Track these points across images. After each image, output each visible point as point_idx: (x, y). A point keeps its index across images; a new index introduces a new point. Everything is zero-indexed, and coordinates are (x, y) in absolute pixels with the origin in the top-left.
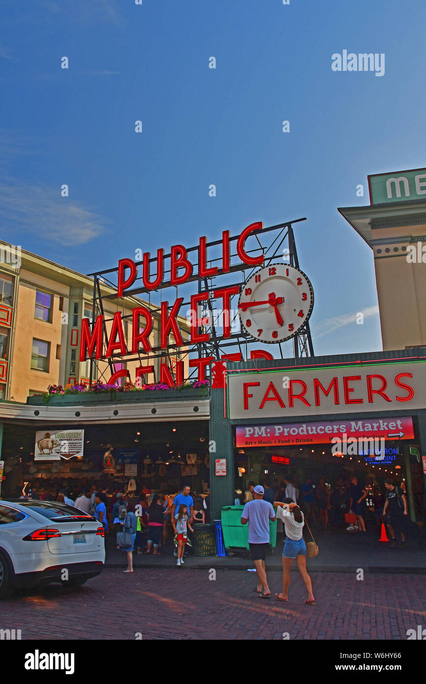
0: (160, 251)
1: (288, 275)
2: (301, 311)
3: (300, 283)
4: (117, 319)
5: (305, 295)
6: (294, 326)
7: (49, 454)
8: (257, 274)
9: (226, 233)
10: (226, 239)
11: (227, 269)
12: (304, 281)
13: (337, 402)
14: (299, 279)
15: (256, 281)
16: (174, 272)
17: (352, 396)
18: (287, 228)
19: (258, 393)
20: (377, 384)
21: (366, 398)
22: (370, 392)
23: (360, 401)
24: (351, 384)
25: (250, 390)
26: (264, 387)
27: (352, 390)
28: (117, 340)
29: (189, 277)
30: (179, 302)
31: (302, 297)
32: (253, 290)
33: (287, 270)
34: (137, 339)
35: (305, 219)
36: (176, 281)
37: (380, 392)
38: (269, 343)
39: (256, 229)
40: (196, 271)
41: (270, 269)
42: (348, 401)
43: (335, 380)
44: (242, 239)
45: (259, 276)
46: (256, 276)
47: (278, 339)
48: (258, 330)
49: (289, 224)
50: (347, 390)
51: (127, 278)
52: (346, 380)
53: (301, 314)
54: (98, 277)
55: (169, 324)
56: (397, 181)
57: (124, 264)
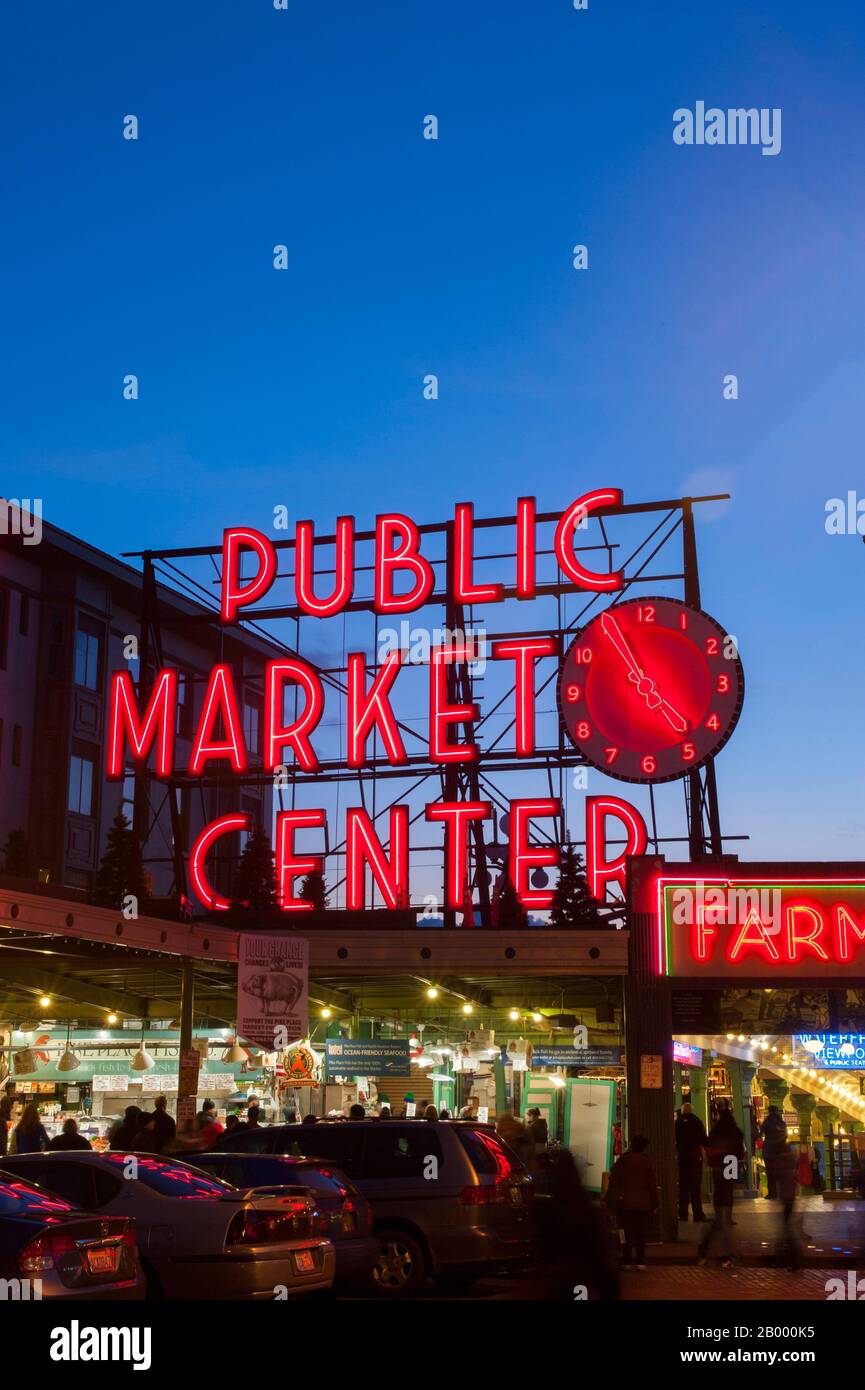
4: (222, 680)
10: (528, 517)
11: (527, 588)
18: (679, 512)
34: (280, 738)
35: (726, 496)
36: (390, 605)
38: (634, 781)
44: (568, 523)
49: (684, 504)
54: (155, 562)
55: (371, 710)
57: (239, 541)
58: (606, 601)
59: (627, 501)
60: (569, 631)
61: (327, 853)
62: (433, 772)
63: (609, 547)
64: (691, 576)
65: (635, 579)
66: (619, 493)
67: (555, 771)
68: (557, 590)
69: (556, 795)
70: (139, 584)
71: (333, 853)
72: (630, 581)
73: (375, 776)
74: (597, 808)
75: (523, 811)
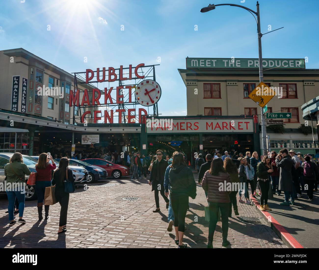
0: (104, 68)
1: (153, 84)
2: (157, 97)
3: (157, 87)
4: (86, 92)
5: (158, 91)
6: (154, 101)
7: (87, 142)
8: (142, 82)
9: (131, 66)
10: (131, 67)
11: (131, 78)
12: (158, 86)
13: (178, 129)
14: (157, 86)
15: (142, 85)
16: (110, 77)
17: (182, 128)
18: (153, 67)
20: (189, 125)
21: (186, 129)
22: (187, 127)
23: (184, 129)
24: (182, 125)
27: (182, 126)
29: (115, 79)
30: (112, 88)
31: (157, 92)
32: (140, 88)
33: (153, 82)
34: (94, 100)
35: (159, 65)
36: (110, 80)
37: (190, 127)
38: (146, 106)
39: (142, 66)
40: (118, 78)
41: (147, 81)
42: (181, 129)
43: (178, 123)
44: (136, 68)
45: (143, 83)
46: (142, 83)
47: (149, 105)
48: (142, 102)
49: (154, 66)
50: (181, 126)
52: (181, 123)
53: (157, 98)
54: (76, 74)
55: (108, 96)
56: (195, 61)
57: (88, 71)
58: (142, 80)
59: (145, 65)
60: (137, 84)
61: (102, 117)
62: (117, 105)
63: (143, 72)
64: (154, 76)
65: (147, 77)
66: (144, 64)
67: (135, 105)
68: (135, 79)
69: (135, 108)
70: (74, 77)
71: (103, 117)
72: (146, 77)
73: (109, 106)
74: (140, 110)
75: (130, 111)
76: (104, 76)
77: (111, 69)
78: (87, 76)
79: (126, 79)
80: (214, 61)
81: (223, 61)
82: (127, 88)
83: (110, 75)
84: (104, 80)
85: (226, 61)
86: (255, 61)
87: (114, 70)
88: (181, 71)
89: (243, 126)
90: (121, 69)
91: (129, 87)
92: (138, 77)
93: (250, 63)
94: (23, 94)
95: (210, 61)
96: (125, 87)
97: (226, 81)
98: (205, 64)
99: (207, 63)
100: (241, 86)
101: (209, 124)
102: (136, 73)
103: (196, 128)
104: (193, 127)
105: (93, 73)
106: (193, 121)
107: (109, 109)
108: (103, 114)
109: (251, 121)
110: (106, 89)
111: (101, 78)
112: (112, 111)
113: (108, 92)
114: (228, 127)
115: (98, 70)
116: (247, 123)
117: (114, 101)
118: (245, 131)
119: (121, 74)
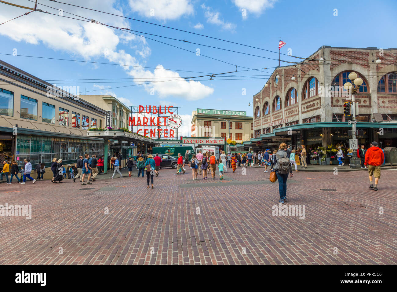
0: (150, 106)
4: (139, 119)
11: (165, 113)
16: (153, 111)
19: (186, 141)
20: (200, 141)
21: (198, 142)
25: (185, 141)
26: (187, 140)
28: (139, 123)
29: (156, 113)
30: (154, 117)
33: (178, 116)
34: (144, 123)
36: (154, 113)
39: (172, 107)
40: (158, 112)
41: (174, 115)
44: (169, 108)
46: (172, 116)
48: (172, 126)
49: (178, 108)
50: (196, 141)
51: (141, 110)
53: (180, 125)
55: (152, 121)
56: (201, 110)
57: (140, 107)
62: (157, 127)
74: (171, 130)
75: (165, 130)
76: (150, 109)
77: (154, 107)
78: (140, 109)
79: (163, 113)
80: (209, 110)
81: (213, 111)
82: (163, 118)
83: (154, 110)
84: (150, 112)
85: (214, 111)
86: (226, 111)
87: (156, 107)
88: (195, 115)
89: (221, 142)
90: (160, 107)
91: (165, 118)
92: (169, 112)
93: (224, 112)
94: (107, 120)
95: (207, 110)
96: (162, 117)
97: (214, 120)
98: (205, 112)
99: (206, 111)
100: (220, 122)
101: (208, 141)
102: (168, 110)
103: (202, 142)
104: (201, 142)
105: (143, 107)
106: (201, 139)
107: (153, 128)
108: (150, 131)
109: (224, 140)
110: (151, 118)
111: (148, 111)
112: (155, 130)
113: (152, 119)
114: (215, 142)
115: (146, 107)
116: (222, 140)
117: (156, 125)
118: (221, 144)
119: (160, 109)
